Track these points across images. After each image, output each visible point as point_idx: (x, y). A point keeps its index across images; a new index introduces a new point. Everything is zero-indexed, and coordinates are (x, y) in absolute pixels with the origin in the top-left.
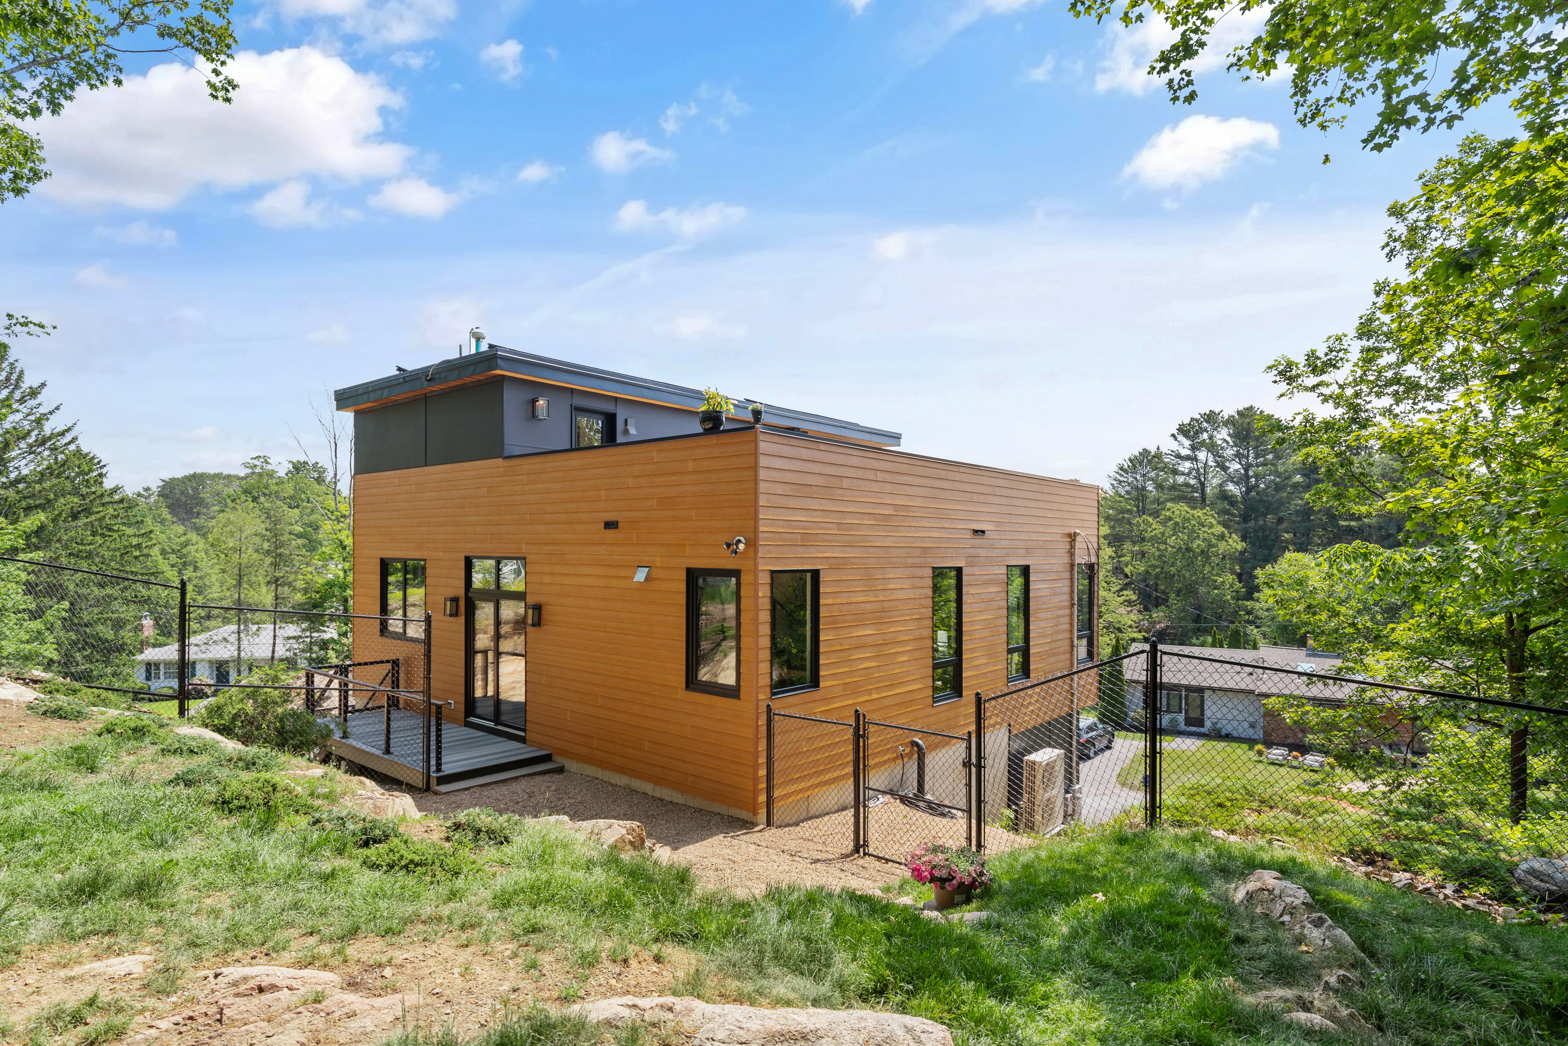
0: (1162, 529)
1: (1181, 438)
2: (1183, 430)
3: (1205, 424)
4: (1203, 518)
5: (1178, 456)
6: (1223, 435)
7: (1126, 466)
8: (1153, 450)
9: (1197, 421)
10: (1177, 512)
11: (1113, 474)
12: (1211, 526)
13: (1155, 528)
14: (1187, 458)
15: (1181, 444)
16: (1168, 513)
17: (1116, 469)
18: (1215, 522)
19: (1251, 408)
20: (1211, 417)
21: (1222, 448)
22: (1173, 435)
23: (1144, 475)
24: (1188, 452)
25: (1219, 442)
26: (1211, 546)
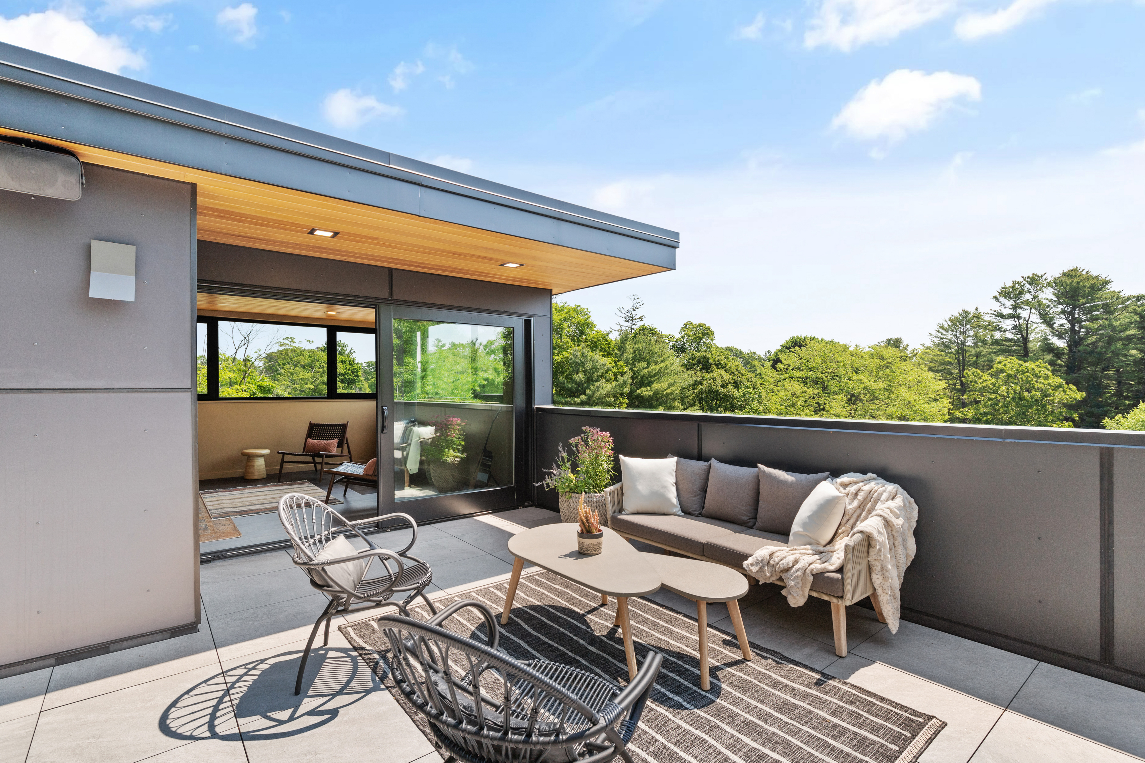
0: (993, 380)
1: (1002, 299)
2: (1005, 293)
3: (1027, 286)
4: (1037, 370)
5: (1001, 316)
6: (1047, 294)
7: (946, 326)
8: (972, 310)
9: (1019, 284)
10: (1009, 365)
11: (934, 333)
12: (1047, 378)
13: (986, 379)
14: (1010, 316)
15: (1002, 304)
16: (1000, 366)
17: (937, 328)
18: (1050, 373)
19: (1075, 270)
20: (1033, 280)
21: (1048, 306)
22: (996, 298)
23: (963, 333)
24: (1011, 312)
25: (1045, 301)
26: (1046, 395)
